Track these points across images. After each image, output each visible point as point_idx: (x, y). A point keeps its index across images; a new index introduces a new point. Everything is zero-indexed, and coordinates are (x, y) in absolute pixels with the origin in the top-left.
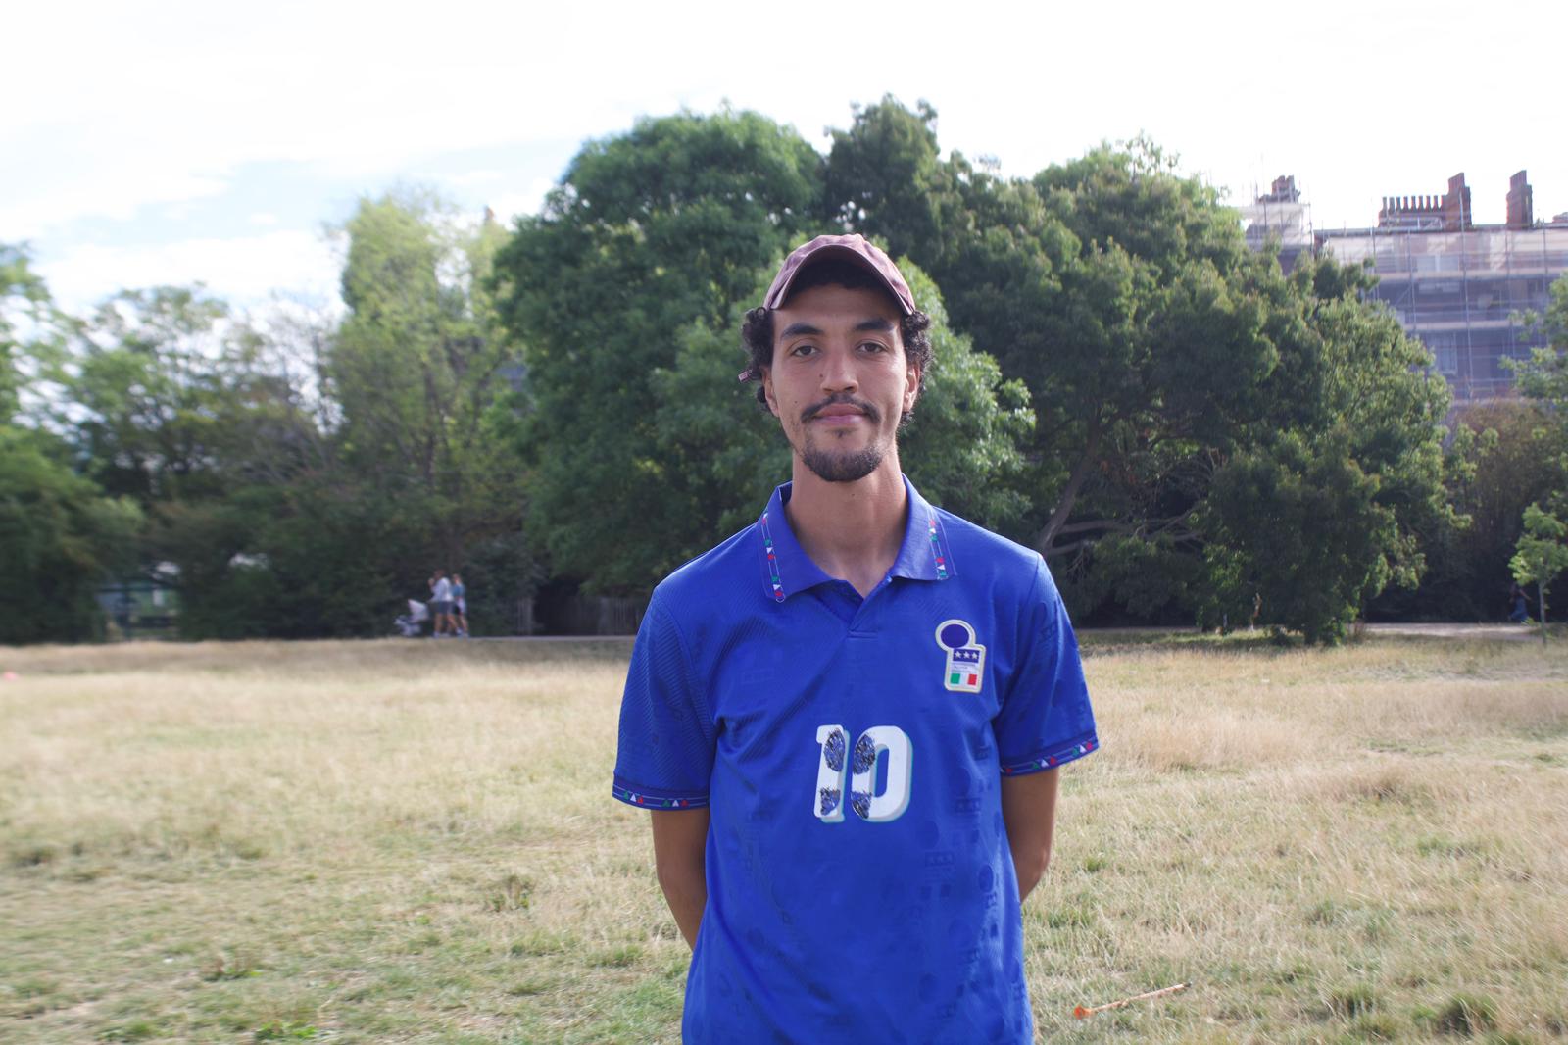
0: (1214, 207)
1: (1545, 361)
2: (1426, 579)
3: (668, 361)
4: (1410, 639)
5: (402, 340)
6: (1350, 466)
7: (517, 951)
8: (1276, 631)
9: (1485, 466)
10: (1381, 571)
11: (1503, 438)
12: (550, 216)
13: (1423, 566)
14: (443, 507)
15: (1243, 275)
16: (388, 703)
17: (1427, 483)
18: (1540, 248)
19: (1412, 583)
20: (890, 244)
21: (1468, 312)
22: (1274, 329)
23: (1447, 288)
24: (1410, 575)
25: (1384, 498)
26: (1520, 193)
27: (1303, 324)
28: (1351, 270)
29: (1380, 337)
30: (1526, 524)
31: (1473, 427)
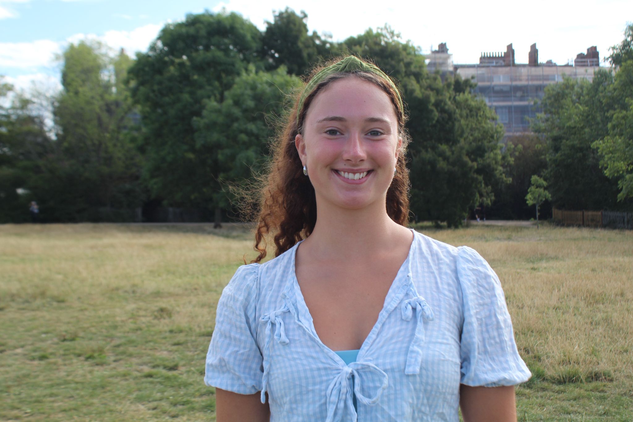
0: (415, 55)
1: (541, 118)
2: (494, 203)
3: (198, 114)
4: (488, 226)
5: (88, 103)
6: (466, 159)
7: (171, 331)
8: (436, 223)
9: (517, 159)
10: (477, 200)
11: (524, 148)
12: (151, 54)
13: (493, 198)
14: (105, 170)
15: (426, 82)
16: (92, 247)
17: (495, 166)
18: (541, 73)
19: (488, 204)
20: (288, 68)
21: (513, 98)
22: (437, 104)
23: (505, 89)
24: (488, 201)
25: (479, 171)
26: (534, 53)
27: (449, 103)
28: (467, 81)
29: (479, 109)
30: (532, 182)
31: (514, 143)
